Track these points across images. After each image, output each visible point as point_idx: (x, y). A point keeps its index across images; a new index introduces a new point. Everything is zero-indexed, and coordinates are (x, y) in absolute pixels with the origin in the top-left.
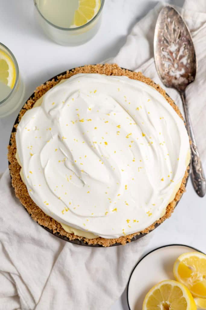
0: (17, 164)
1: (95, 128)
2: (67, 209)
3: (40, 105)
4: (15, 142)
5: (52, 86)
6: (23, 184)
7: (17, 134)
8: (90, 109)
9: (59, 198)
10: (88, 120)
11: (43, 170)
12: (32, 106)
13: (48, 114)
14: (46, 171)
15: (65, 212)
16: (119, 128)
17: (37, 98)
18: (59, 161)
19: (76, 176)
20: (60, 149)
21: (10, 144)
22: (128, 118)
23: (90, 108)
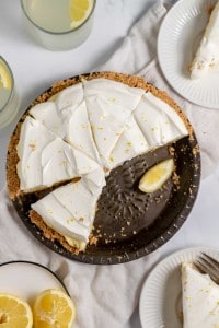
0: (16, 156)
1: (105, 139)
2: (72, 218)
3: (54, 101)
4: (19, 132)
5: (72, 84)
6: (17, 177)
7: (23, 125)
11: (42, 168)
12: (46, 100)
13: (59, 113)
14: (45, 171)
15: (70, 222)
16: (130, 146)
17: (54, 94)
18: (61, 164)
21: (14, 134)
23: (104, 116)
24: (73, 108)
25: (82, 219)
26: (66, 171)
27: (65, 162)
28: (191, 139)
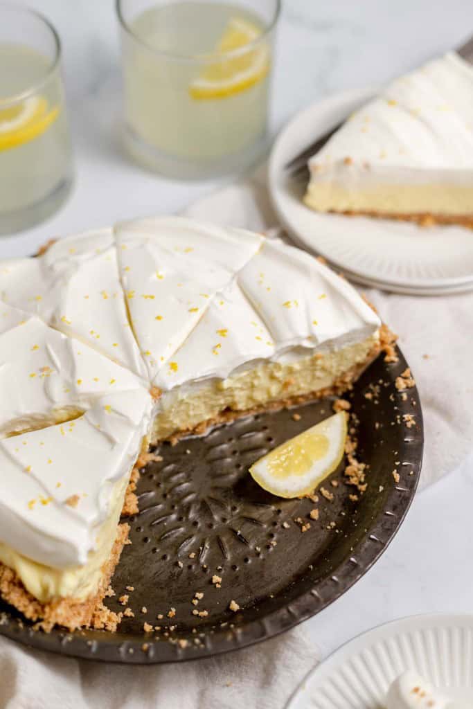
1: (158, 318)
2: (45, 497)
8: (160, 277)
9: (26, 471)
10: (146, 297)
15: (37, 505)
16: (224, 335)
18: (32, 376)
19: (90, 424)
20: (47, 349)
22: (254, 324)
23: (160, 273)
24: (83, 257)
25: (73, 501)
26: (46, 391)
27: (45, 371)
28: (392, 357)
